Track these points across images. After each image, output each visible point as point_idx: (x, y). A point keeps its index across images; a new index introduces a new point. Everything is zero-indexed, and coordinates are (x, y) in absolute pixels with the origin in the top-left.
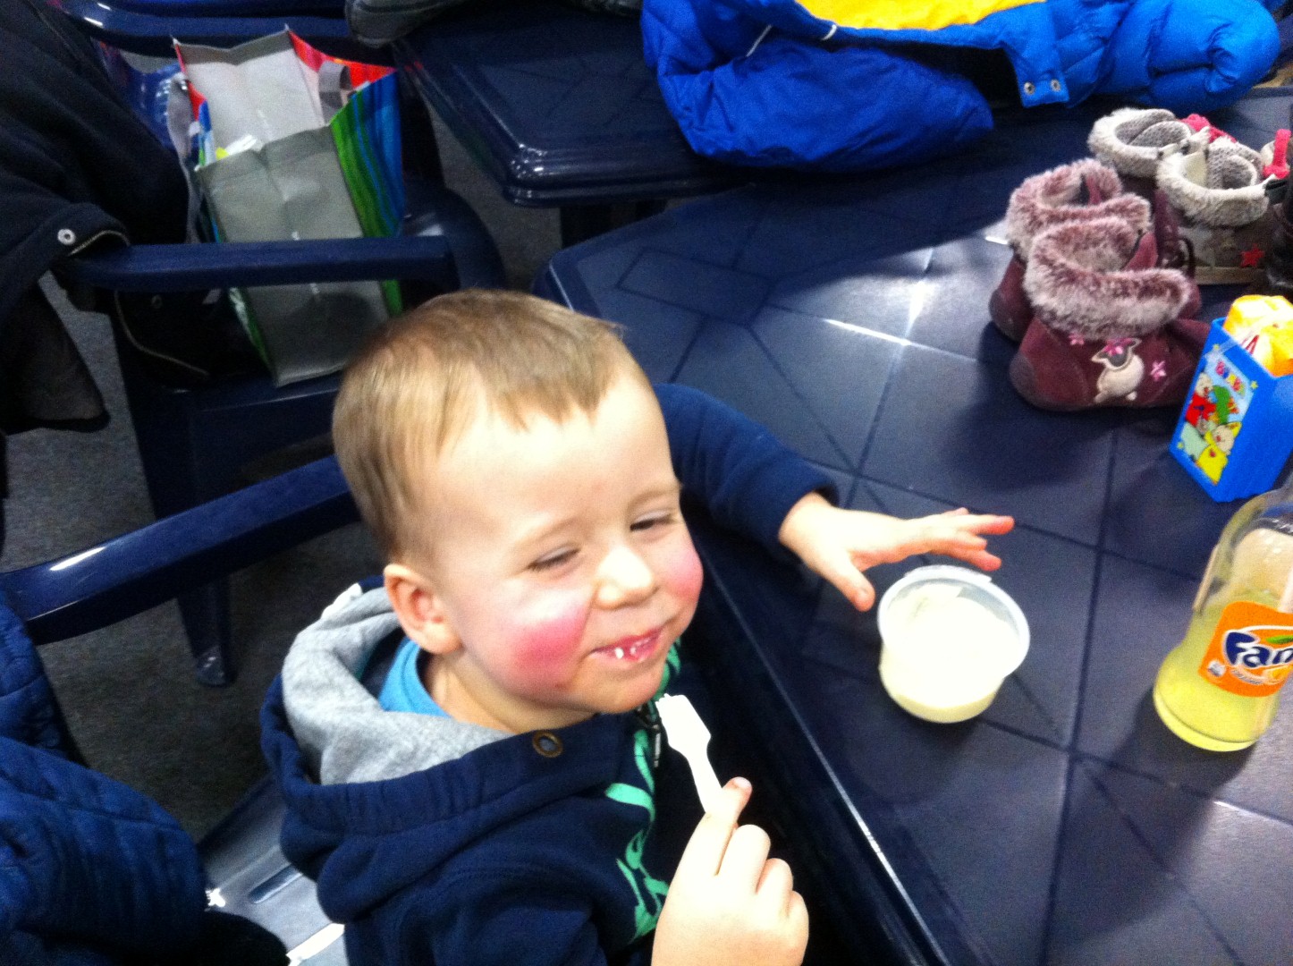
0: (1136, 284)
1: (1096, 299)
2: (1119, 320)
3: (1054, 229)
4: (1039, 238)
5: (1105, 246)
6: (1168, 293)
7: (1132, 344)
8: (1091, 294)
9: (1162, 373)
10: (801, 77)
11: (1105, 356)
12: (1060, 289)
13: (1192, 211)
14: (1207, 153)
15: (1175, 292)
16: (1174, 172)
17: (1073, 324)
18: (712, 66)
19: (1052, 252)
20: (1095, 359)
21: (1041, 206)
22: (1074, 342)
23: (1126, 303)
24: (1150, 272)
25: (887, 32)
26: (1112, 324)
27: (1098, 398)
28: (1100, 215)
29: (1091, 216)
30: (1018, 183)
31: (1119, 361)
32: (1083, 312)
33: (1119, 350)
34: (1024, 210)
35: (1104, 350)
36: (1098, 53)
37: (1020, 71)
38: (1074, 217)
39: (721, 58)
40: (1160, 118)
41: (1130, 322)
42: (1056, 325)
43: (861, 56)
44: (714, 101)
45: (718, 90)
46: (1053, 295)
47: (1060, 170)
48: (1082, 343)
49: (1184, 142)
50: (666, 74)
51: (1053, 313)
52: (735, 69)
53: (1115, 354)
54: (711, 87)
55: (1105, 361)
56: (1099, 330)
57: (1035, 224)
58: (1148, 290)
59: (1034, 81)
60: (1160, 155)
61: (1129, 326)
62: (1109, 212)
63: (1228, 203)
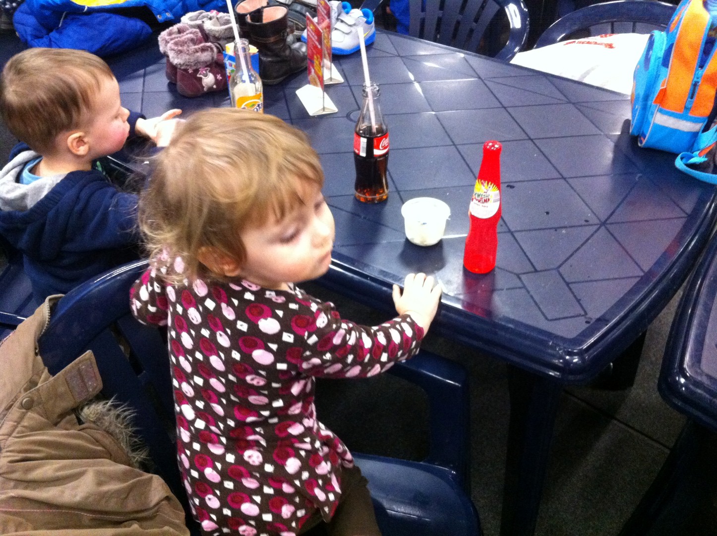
0: (199, 48)
1: (189, 55)
2: (199, 60)
3: (173, 42)
4: (169, 45)
5: (189, 43)
6: (209, 49)
7: (208, 69)
8: (188, 54)
9: (221, 78)
10: (81, 25)
11: (200, 74)
12: (179, 56)
13: (217, 35)
14: (217, 18)
15: (212, 49)
16: (209, 26)
17: (186, 65)
18: (48, 34)
19: (173, 47)
20: (198, 76)
21: (167, 38)
22: (190, 72)
23: (199, 54)
24: (202, 44)
25: (105, 6)
26: (197, 62)
27: (205, 89)
28: (185, 35)
29: (183, 36)
30: (159, 34)
31: (206, 75)
32: (188, 60)
33: (204, 72)
34: (163, 40)
35: (199, 73)
36: (180, 4)
37: (155, 13)
38: (177, 38)
39: (50, 30)
40: (201, 13)
41: (202, 61)
42: (183, 68)
43: (98, 15)
44: (53, 43)
45: (53, 39)
46: (178, 58)
47: (171, 28)
48: (192, 71)
49: (209, 17)
50: (32, 40)
51: (180, 64)
52: (57, 32)
53: (204, 73)
54: (50, 39)
55: (201, 76)
56: (195, 65)
57: (167, 42)
58: (203, 50)
59: (160, 13)
60: (203, 22)
61: (203, 62)
62: (187, 34)
63: (226, 29)
